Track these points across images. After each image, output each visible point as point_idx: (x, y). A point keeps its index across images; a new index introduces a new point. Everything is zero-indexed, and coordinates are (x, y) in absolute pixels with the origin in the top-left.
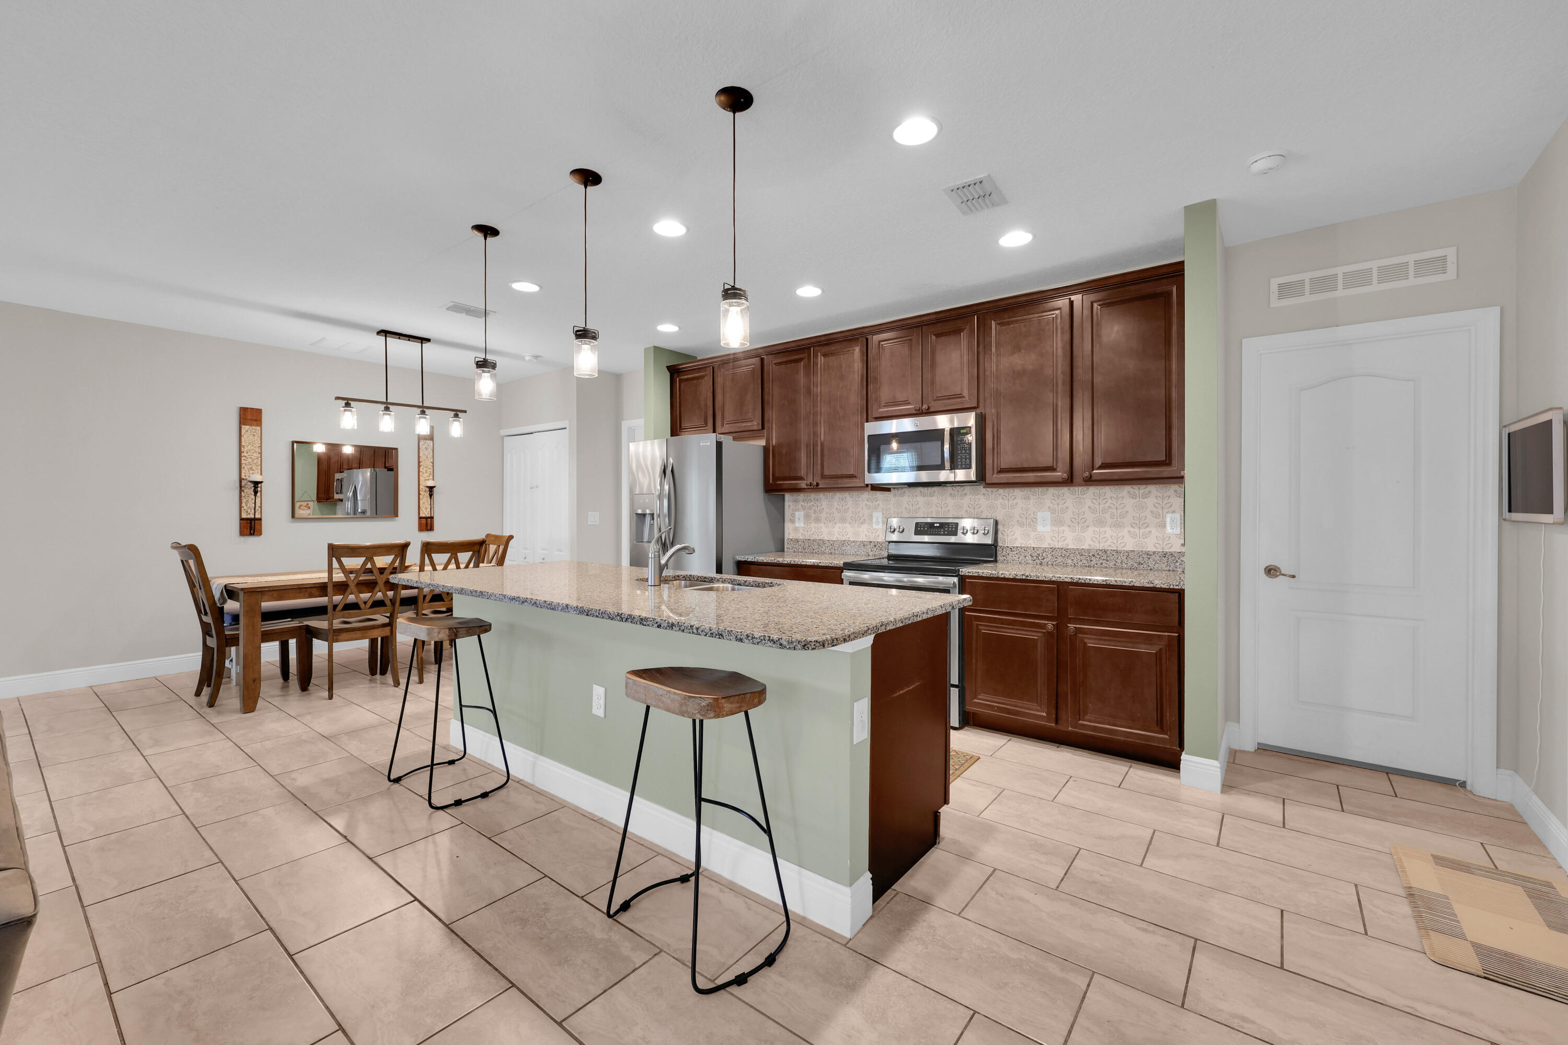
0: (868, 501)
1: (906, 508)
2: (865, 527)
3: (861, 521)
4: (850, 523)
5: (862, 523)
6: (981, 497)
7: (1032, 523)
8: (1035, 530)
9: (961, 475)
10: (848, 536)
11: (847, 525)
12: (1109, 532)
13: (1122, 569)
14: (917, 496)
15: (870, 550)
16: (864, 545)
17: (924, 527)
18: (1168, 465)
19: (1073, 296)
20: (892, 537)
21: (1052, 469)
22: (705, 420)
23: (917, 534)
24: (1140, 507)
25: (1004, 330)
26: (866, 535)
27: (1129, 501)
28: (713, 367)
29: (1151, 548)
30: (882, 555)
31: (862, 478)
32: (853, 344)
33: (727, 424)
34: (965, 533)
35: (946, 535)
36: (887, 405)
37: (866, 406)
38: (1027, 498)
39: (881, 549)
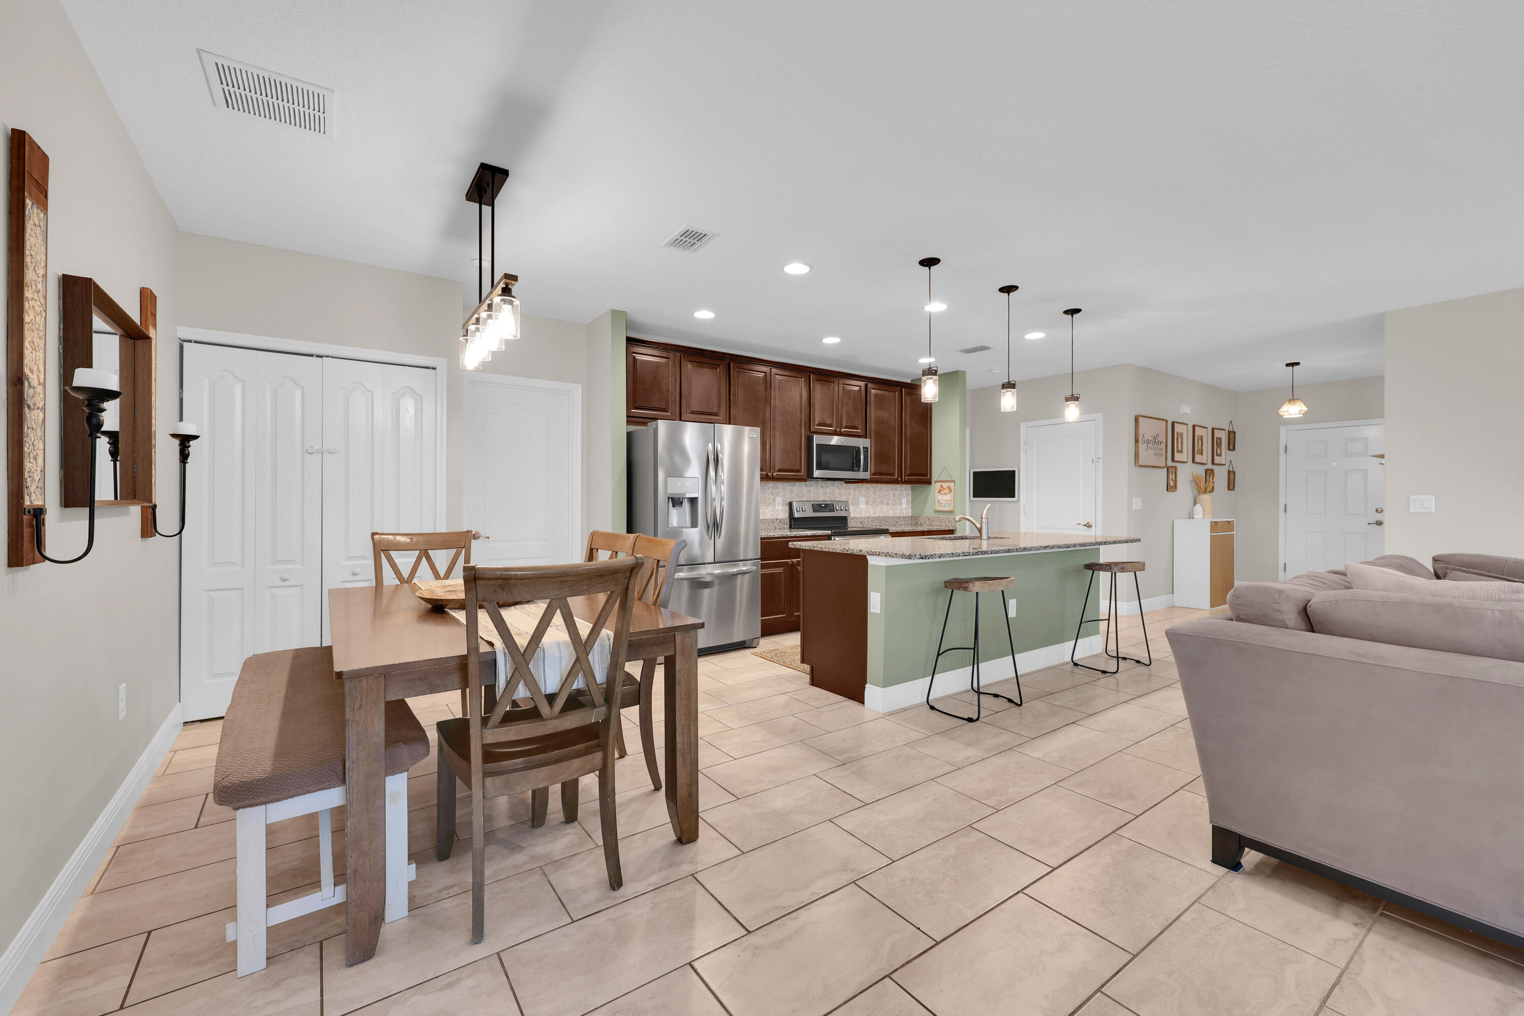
0: (777, 489)
1: (797, 494)
2: (770, 508)
3: (769, 504)
6: (835, 488)
7: (858, 504)
8: (858, 507)
9: (862, 475)
12: (885, 507)
13: (891, 525)
14: (802, 486)
15: (777, 525)
16: (773, 522)
17: (817, 507)
18: (927, 476)
19: (901, 388)
20: (796, 515)
21: (893, 475)
22: (667, 404)
23: (814, 512)
24: (894, 495)
25: (876, 395)
26: (771, 514)
27: (891, 492)
28: (678, 354)
29: (898, 515)
30: (785, 529)
31: (803, 473)
32: (799, 376)
33: (690, 413)
34: (836, 510)
35: (828, 512)
36: (820, 424)
37: (808, 423)
38: (855, 489)
39: (784, 524)
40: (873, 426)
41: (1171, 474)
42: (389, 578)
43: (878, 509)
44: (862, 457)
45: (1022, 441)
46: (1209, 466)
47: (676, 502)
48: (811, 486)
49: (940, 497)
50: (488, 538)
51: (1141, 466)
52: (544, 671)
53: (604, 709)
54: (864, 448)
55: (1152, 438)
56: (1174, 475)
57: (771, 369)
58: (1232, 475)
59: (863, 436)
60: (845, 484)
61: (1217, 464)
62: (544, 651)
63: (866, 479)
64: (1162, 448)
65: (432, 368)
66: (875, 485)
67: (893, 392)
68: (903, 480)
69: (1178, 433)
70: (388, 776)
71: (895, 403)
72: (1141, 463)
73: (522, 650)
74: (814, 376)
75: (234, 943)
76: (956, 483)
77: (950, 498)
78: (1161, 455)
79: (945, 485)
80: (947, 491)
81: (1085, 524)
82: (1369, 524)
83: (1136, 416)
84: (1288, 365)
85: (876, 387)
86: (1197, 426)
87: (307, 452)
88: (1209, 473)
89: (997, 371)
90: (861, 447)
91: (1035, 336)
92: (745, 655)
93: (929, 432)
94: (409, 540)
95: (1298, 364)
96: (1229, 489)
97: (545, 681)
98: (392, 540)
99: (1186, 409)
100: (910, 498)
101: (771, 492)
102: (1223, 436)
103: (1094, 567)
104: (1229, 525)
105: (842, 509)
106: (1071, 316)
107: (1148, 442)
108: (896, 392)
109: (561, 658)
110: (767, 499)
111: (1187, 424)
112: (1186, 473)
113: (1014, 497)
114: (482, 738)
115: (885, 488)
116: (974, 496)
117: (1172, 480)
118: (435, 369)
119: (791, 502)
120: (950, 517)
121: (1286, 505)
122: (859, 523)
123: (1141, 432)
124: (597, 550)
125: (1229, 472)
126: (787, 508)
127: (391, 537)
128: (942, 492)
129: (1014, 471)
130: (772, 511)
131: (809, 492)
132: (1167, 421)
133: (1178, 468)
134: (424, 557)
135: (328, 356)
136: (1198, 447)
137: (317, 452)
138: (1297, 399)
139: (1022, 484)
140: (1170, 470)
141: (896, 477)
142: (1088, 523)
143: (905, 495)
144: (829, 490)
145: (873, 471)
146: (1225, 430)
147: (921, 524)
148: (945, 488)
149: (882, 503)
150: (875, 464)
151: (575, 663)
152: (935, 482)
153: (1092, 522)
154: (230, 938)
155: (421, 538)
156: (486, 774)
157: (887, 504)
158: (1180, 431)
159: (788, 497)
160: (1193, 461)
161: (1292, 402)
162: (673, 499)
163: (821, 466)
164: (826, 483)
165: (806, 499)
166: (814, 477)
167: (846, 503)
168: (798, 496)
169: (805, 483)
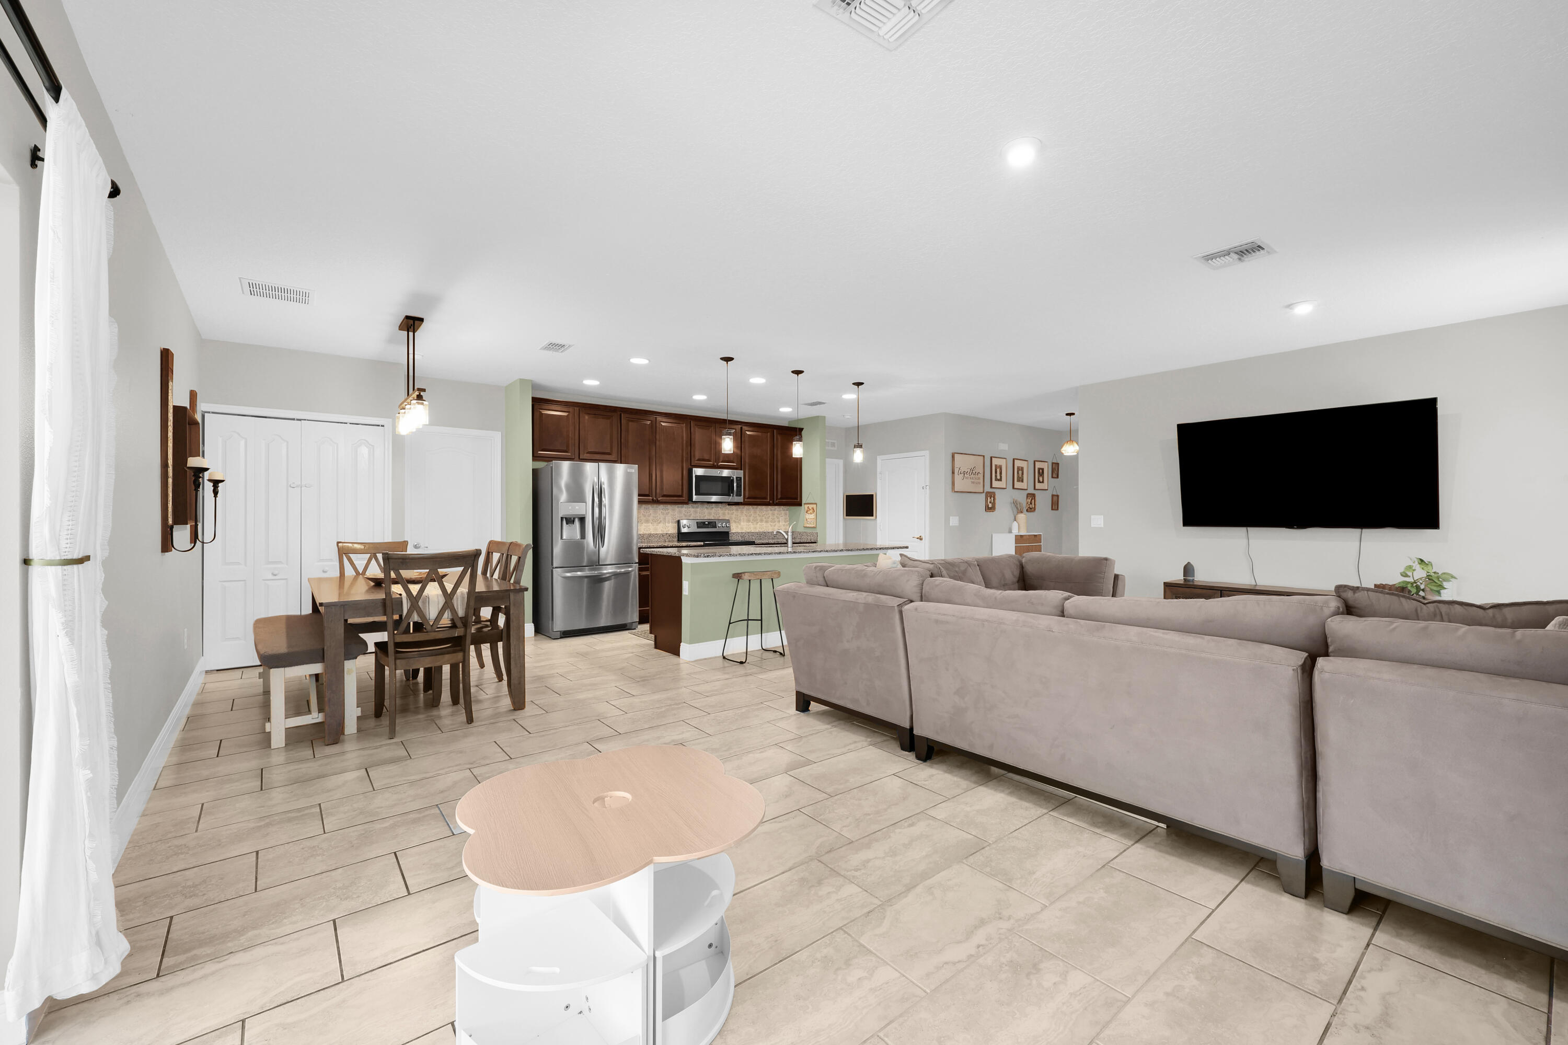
0: (664, 510)
1: (684, 514)
2: (661, 525)
3: (659, 521)
4: (652, 523)
5: (659, 523)
6: (719, 509)
7: (739, 521)
8: (740, 524)
9: (736, 499)
11: (650, 524)
12: (765, 524)
13: (769, 539)
14: (689, 508)
15: (666, 538)
16: (663, 536)
17: (701, 524)
18: (797, 499)
19: (774, 430)
20: (684, 530)
21: (766, 498)
22: (568, 446)
23: (698, 527)
24: (773, 514)
25: (749, 435)
26: (662, 530)
27: (770, 512)
28: (577, 409)
30: (674, 541)
31: (685, 498)
32: (681, 423)
33: (587, 453)
34: (719, 526)
35: (711, 527)
36: (699, 460)
37: (689, 459)
38: (737, 510)
39: (673, 537)
40: (747, 460)
41: (989, 498)
42: (349, 572)
43: (758, 525)
44: (735, 484)
45: (879, 470)
46: (1031, 491)
47: (570, 521)
48: (697, 508)
49: (808, 516)
50: (427, 547)
51: (958, 492)
52: (429, 608)
53: (463, 629)
54: (737, 478)
55: (969, 470)
56: (992, 498)
57: (656, 418)
58: (1055, 498)
59: (739, 468)
60: (727, 506)
61: (1039, 489)
62: (429, 598)
63: (742, 502)
64: (979, 477)
65: (382, 426)
66: (751, 506)
67: (766, 433)
68: (777, 502)
69: (996, 466)
70: (346, 660)
71: (767, 441)
72: (957, 489)
73: (415, 596)
74: (694, 422)
75: (270, 732)
76: (817, 505)
77: (814, 517)
78: (979, 482)
79: (811, 506)
80: (811, 511)
81: (918, 537)
83: (952, 453)
84: (1067, 414)
85: (750, 429)
86: (1016, 459)
87: (290, 486)
88: (1031, 496)
89: (848, 417)
90: (735, 477)
92: (625, 634)
94: (363, 547)
95: (1073, 414)
96: (1050, 509)
97: (429, 614)
98: (351, 547)
99: (1003, 447)
100: (788, 517)
101: (661, 512)
102: (1046, 466)
104: (1037, 538)
105: (725, 525)
106: (858, 387)
107: (965, 473)
108: (768, 433)
109: (438, 602)
110: (659, 518)
111: (1005, 459)
112: (1008, 496)
113: (873, 516)
114: (394, 639)
115: (765, 509)
116: (847, 516)
117: (990, 503)
118: (383, 426)
119: (679, 520)
120: (814, 532)
122: (740, 537)
123: (957, 465)
124: (492, 553)
125: (1052, 495)
126: (676, 525)
127: (350, 545)
128: (809, 512)
129: (873, 494)
130: (663, 528)
131: (695, 512)
132: (984, 456)
133: (996, 494)
134: (373, 559)
135: (305, 420)
136: (1018, 475)
137: (297, 486)
138: (1072, 440)
139: (880, 505)
140: (989, 495)
141: (770, 500)
142: (920, 536)
143: (783, 515)
144: (713, 511)
145: (747, 495)
146: (1047, 462)
148: (810, 509)
149: (762, 521)
150: (749, 490)
151: (444, 604)
152: (805, 504)
153: (923, 536)
154: (267, 730)
155: (371, 546)
156: (396, 659)
157: (767, 522)
158: (998, 463)
159: (676, 516)
160: (1013, 487)
161: (1069, 442)
162: (566, 518)
163: (701, 492)
164: (706, 505)
165: (691, 518)
166: (694, 500)
167: (728, 521)
168: (686, 516)
169: (690, 506)
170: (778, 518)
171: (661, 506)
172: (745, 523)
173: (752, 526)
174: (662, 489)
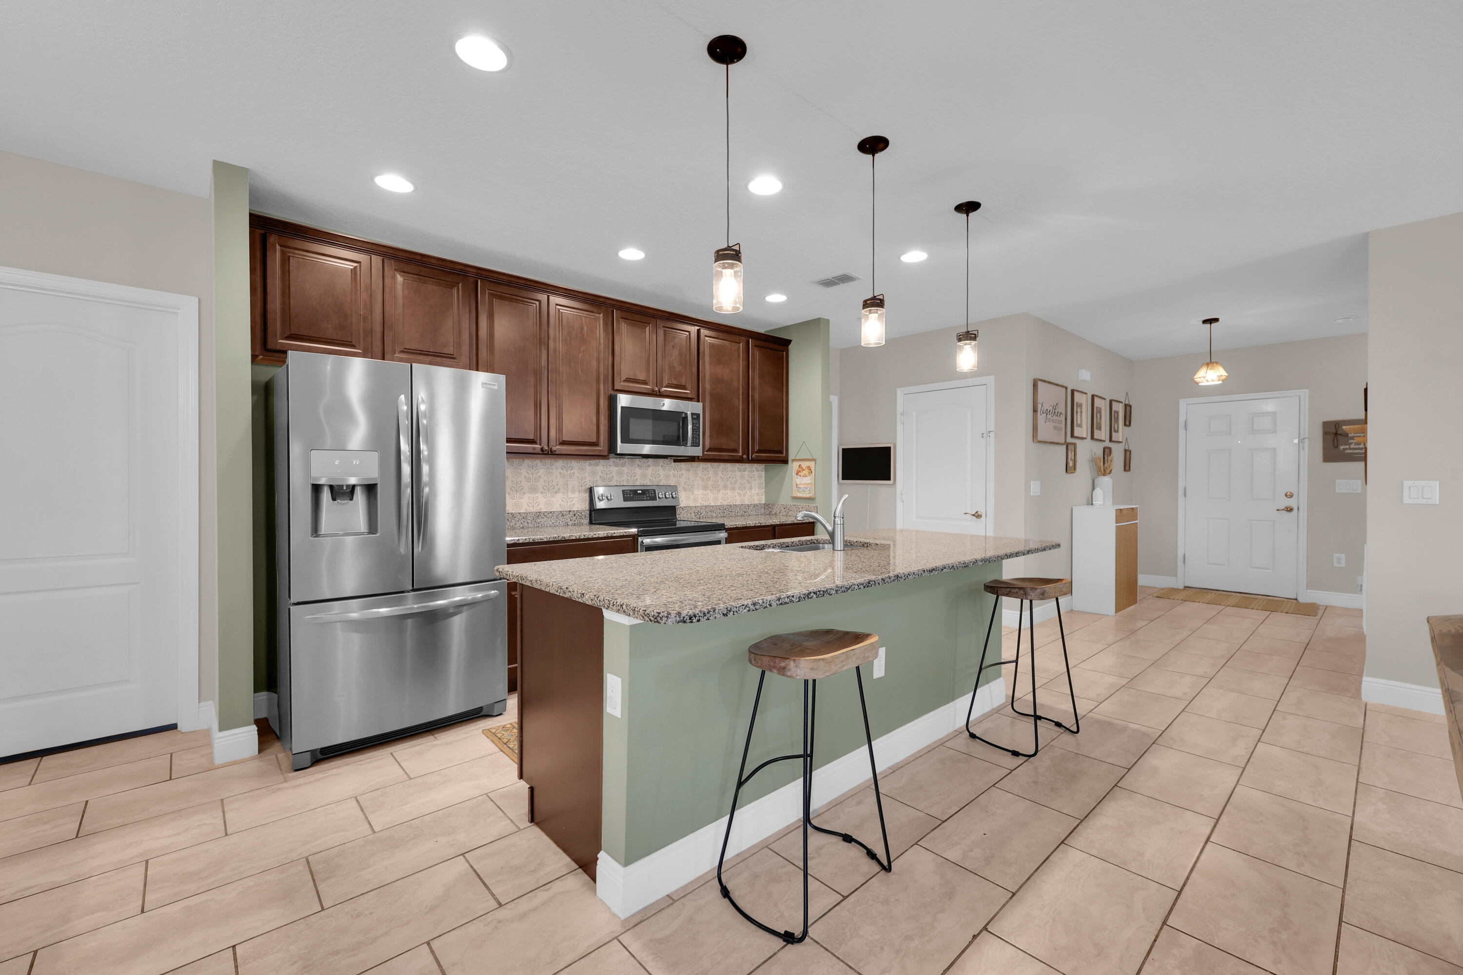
0: (562, 469)
1: (600, 477)
2: (559, 496)
3: (555, 490)
4: (542, 493)
5: (556, 492)
6: (660, 468)
7: (691, 489)
8: (693, 495)
9: (690, 450)
10: (539, 507)
11: (539, 495)
12: (729, 493)
13: (738, 516)
14: (610, 466)
15: (569, 519)
16: (563, 515)
17: (629, 495)
18: (782, 453)
19: (747, 339)
20: (600, 505)
21: (736, 451)
22: (355, 335)
23: (625, 500)
24: (742, 477)
25: (712, 346)
26: (560, 505)
27: (738, 474)
28: (377, 258)
29: (747, 503)
30: (582, 524)
31: (603, 447)
32: (596, 310)
33: (402, 352)
34: (659, 497)
35: (647, 500)
36: (628, 380)
37: (610, 377)
38: (688, 470)
39: (581, 518)
40: (708, 386)
41: (1070, 453)
43: (720, 495)
44: (690, 427)
45: (900, 409)
46: (1107, 444)
47: (338, 491)
48: (623, 465)
49: (798, 480)
51: (1040, 442)
54: (692, 414)
55: (1051, 408)
56: (1073, 453)
57: (548, 296)
58: (1128, 453)
59: (694, 398)
60: (673, 463)
61: (1114, 442)
63: (698, 457)
64: (1061, 421)
66: (715, 464)
67: (736, 342)
68: (750, 459)
69: (1077, 403)
71: (739, 357)
72: (1040, 438)
74: (619, 312)
76: (817, 462)
77: (810, 482)
78: (1061, 428)
79: (804, 464)
80: (806, 472)
81: (973, 513)
82: (1278, 510)
83: (1034, 380)
84: (1205, 322)
85: (712, 334)
86: (1096, 396)
88: (1107, 451)
90: (689, 413)
91: (915, 256)
93: (784, 397)
95: (1216, 320)
96: (1125, 470)
99: (1085, 375)
100: (763, 481)
101: (560, 473)
102: (1119, 408)
103: (998, 589)
104: (1132, 513)
105: (667, 496)
106: (965, 215)
107: (1047, 412)
108: (740, 343)
110: (555, 483)
111: (1086, 393)
112: (1087, 450)
113: (890, 480)
116: (843, 479)
117: (1071, 460)
119: (591, 487)
120: (810, 505)
121: (1185, 488)
122: (693, 514)
123: (1040, 400)
125: (1126, 451)
126: (587, 495)
128: (801, 474)
129: (890, 447)
130: (562, 501)
131: (620, 473)
132: (1066, 388)
133: (1077, 446)
136: (1097, 421)
138: (1216, 363)
139: (899, 463)
140: (1070, 448)
141: (741, 454)
142: (977, 512)
143: (756, 478)
144: (650, 471)
145: (707, 446)
146: (1122, 402)
147: (776, 514)
148: (804, 468)
149: (725, 487)
150: (711, 437)
152: (793, 460)
153: (982, 511)
157: (733, 489)
158: (1080, 401)
159: (587, 480)
160: (1092, 438)
161: (1210, 367)
162: (331, 487)
163: (631, 437)
164: (638, 461)
165: (614, 483)
166: (618, 452)
167: (674, 488)
168: (603, 479)
169: (612, 461)
170: (749, 482)
171: (560, 463)
172: (701, 492)
173: (711, 496)
174: (560, 430)
